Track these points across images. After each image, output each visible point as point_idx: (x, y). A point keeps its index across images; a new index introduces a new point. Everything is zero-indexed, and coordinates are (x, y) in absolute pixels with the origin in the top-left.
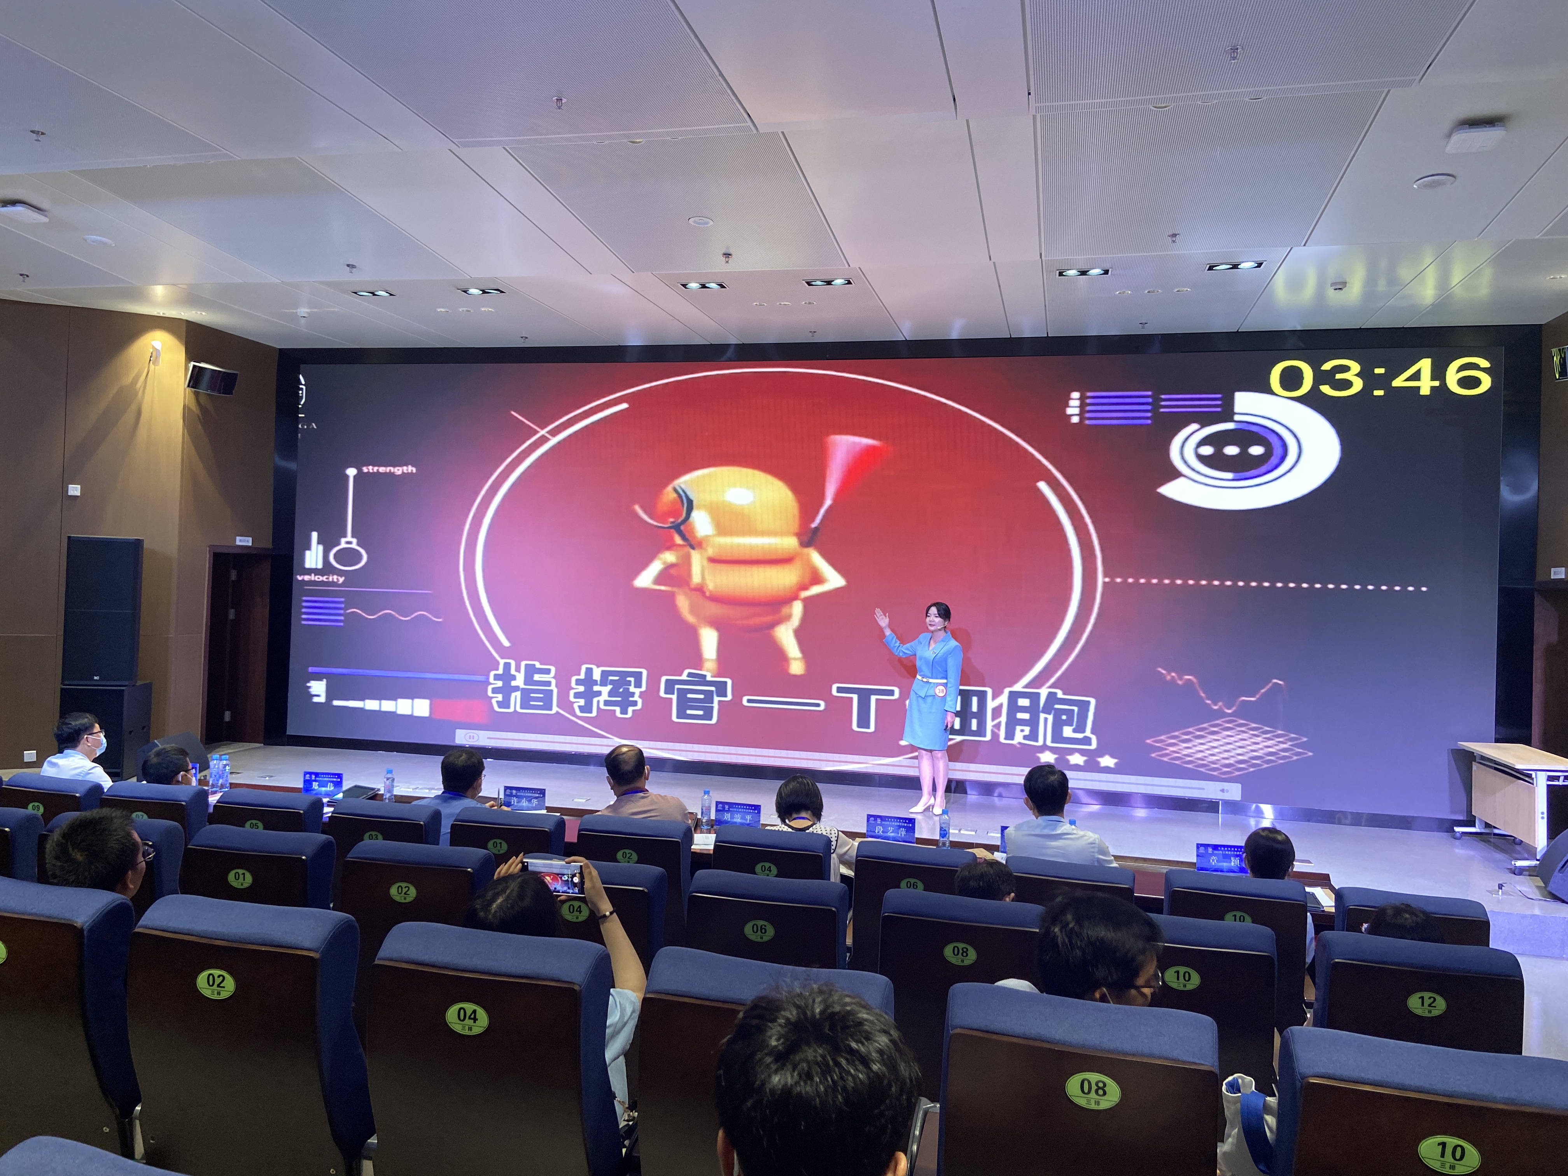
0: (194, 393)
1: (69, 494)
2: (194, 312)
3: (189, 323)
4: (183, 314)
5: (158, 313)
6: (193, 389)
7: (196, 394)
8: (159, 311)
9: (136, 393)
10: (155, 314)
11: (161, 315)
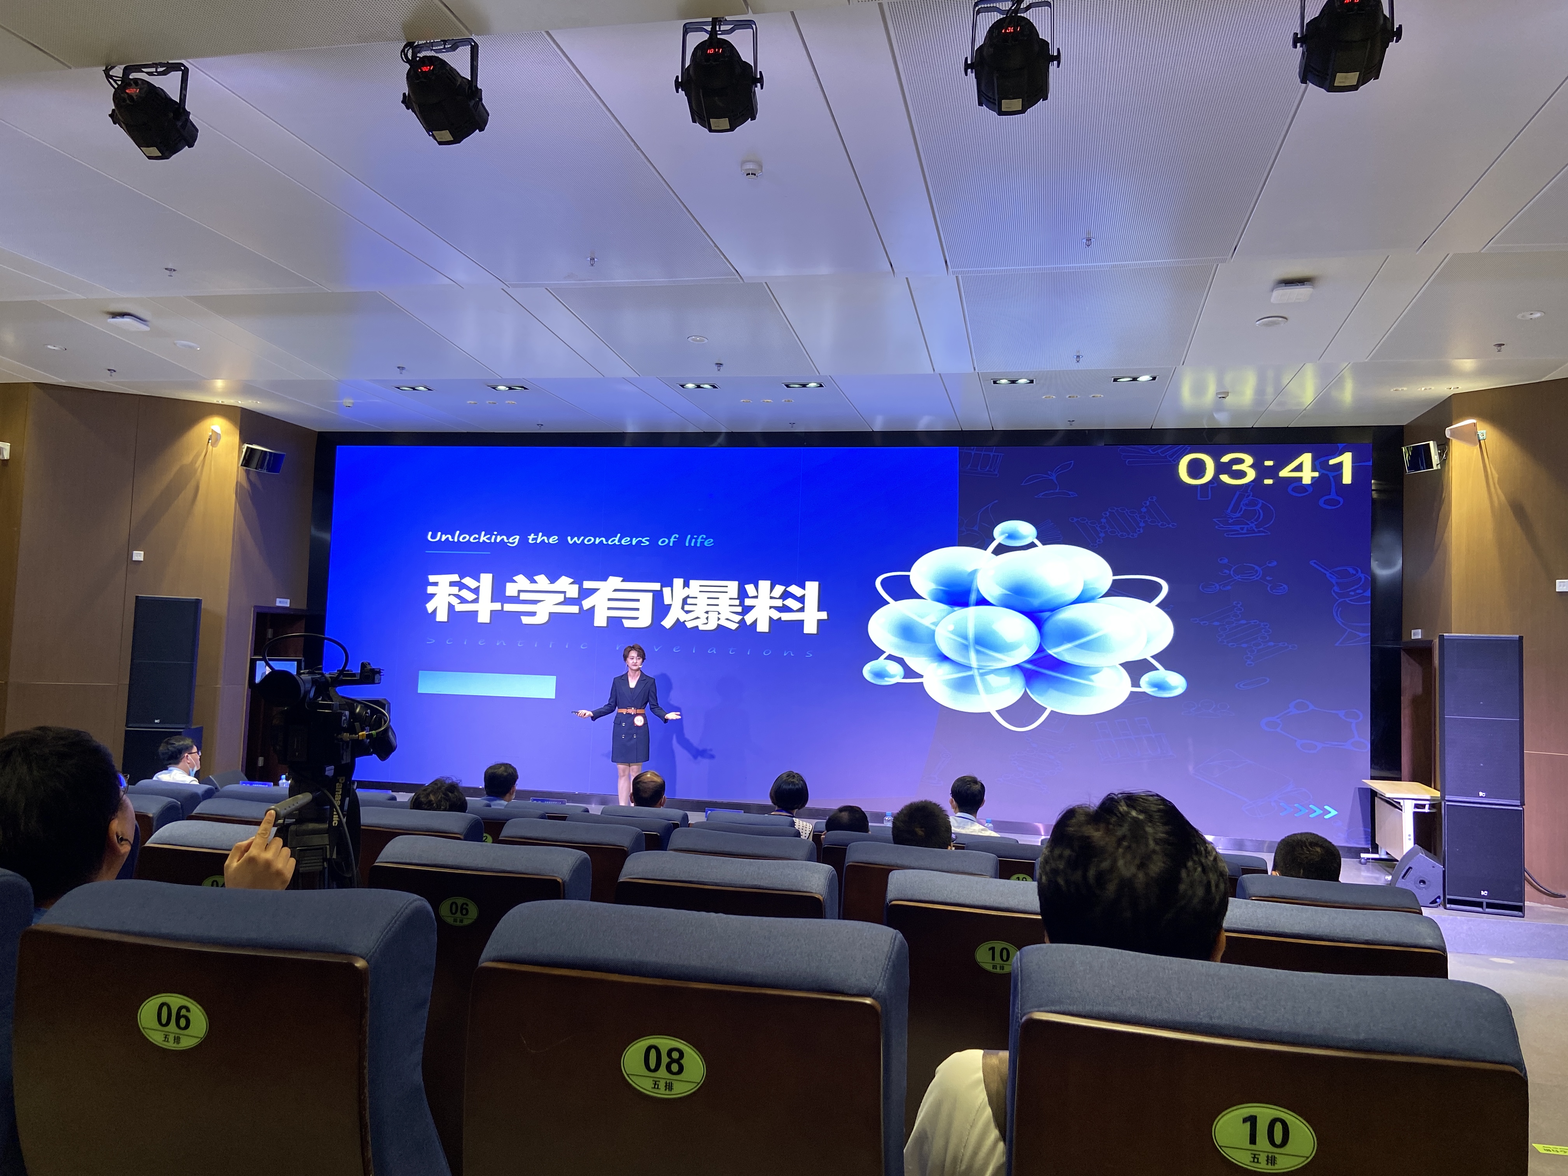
0: (246, 472)
1: (134, 559)
2: (250, 401)
3: (243, 410)
4: (240, 402)
5: (217, 401)
6: (245, 468)
7: (247, 472)
8: (218, 400)
9: (196, 471)
10: (215, 401)
11: (220, 402)
